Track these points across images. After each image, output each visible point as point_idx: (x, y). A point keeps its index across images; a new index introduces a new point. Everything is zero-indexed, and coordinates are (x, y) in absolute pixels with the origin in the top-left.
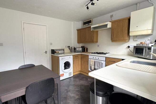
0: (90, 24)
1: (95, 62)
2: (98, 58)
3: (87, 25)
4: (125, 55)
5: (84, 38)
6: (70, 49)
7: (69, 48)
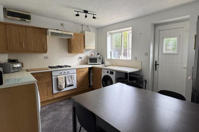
1: (65, 78)
2: (69, 72)
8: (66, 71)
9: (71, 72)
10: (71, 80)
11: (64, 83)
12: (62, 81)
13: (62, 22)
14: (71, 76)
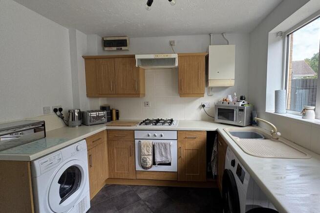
0: (123, 48)
1: (154, 146)
2: (162, 136)
3: (115, 48)
4: (196, 120)
5: (112, 82)
6: (62, 118)
7: (58, 113)
8: (157, 134)
9: (166, 135)
10: (164, 153)
11: (151, 158)
12: (148, 152)
13: (171, 38)
14: (165, 145)
